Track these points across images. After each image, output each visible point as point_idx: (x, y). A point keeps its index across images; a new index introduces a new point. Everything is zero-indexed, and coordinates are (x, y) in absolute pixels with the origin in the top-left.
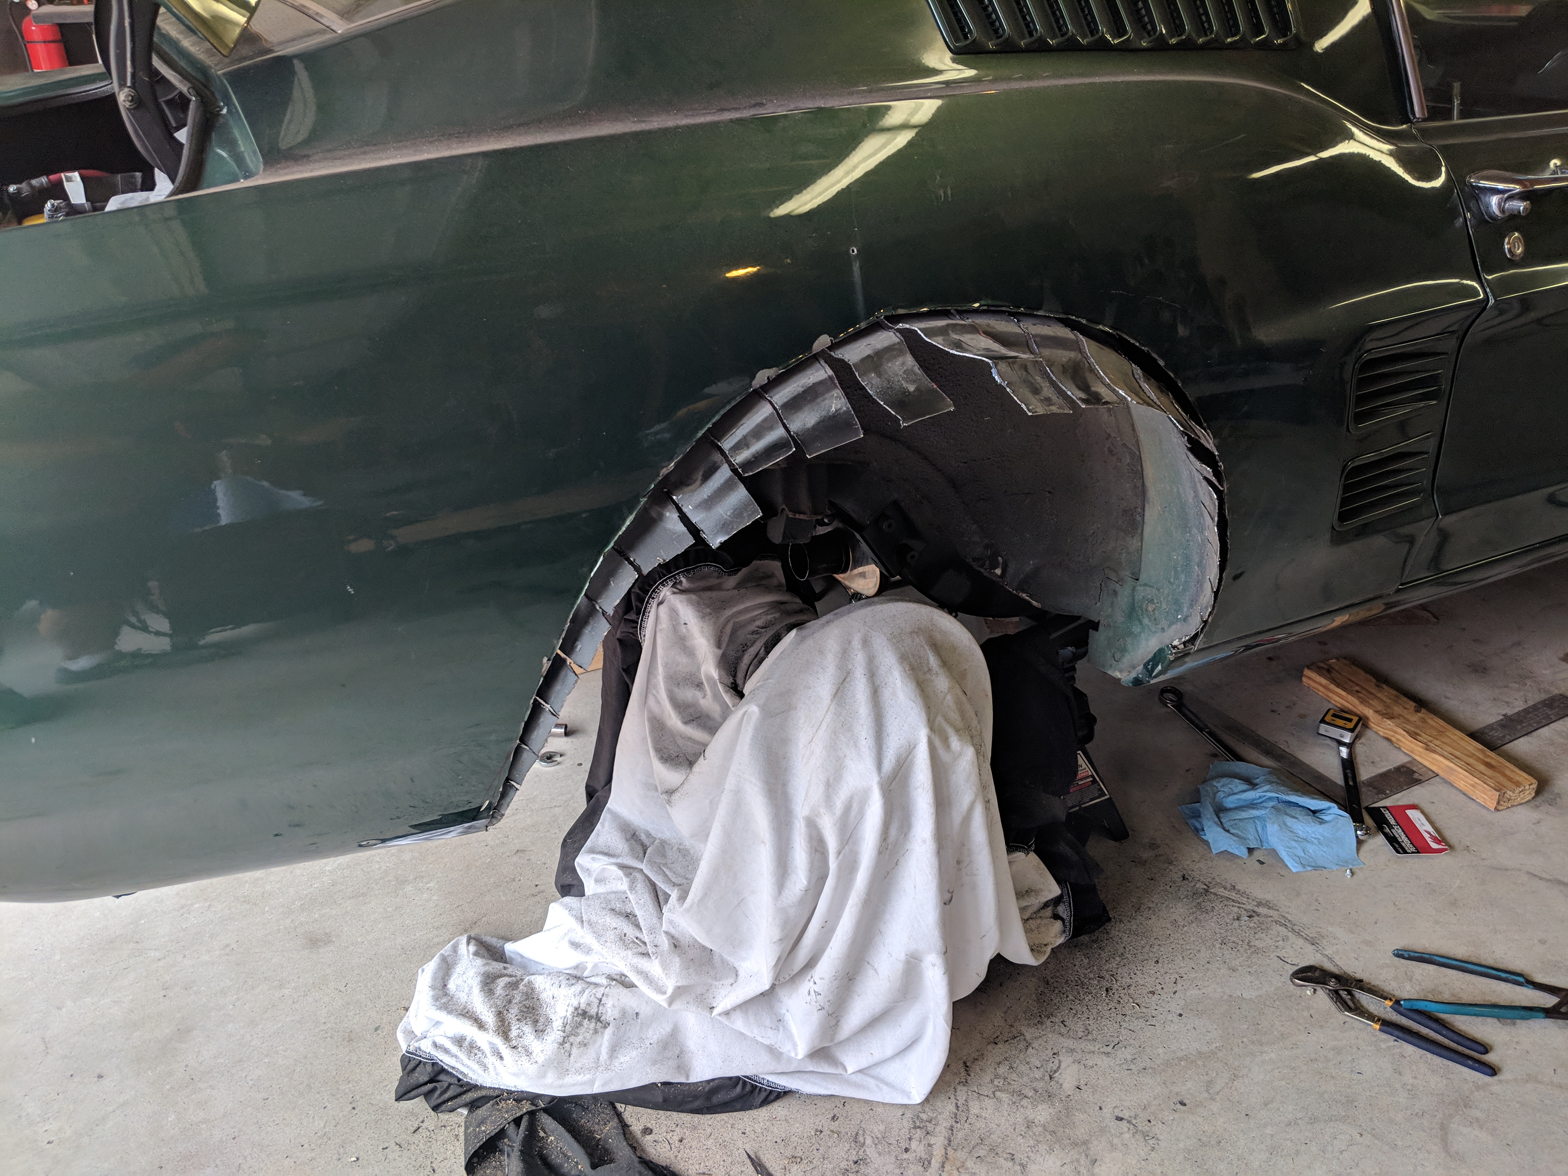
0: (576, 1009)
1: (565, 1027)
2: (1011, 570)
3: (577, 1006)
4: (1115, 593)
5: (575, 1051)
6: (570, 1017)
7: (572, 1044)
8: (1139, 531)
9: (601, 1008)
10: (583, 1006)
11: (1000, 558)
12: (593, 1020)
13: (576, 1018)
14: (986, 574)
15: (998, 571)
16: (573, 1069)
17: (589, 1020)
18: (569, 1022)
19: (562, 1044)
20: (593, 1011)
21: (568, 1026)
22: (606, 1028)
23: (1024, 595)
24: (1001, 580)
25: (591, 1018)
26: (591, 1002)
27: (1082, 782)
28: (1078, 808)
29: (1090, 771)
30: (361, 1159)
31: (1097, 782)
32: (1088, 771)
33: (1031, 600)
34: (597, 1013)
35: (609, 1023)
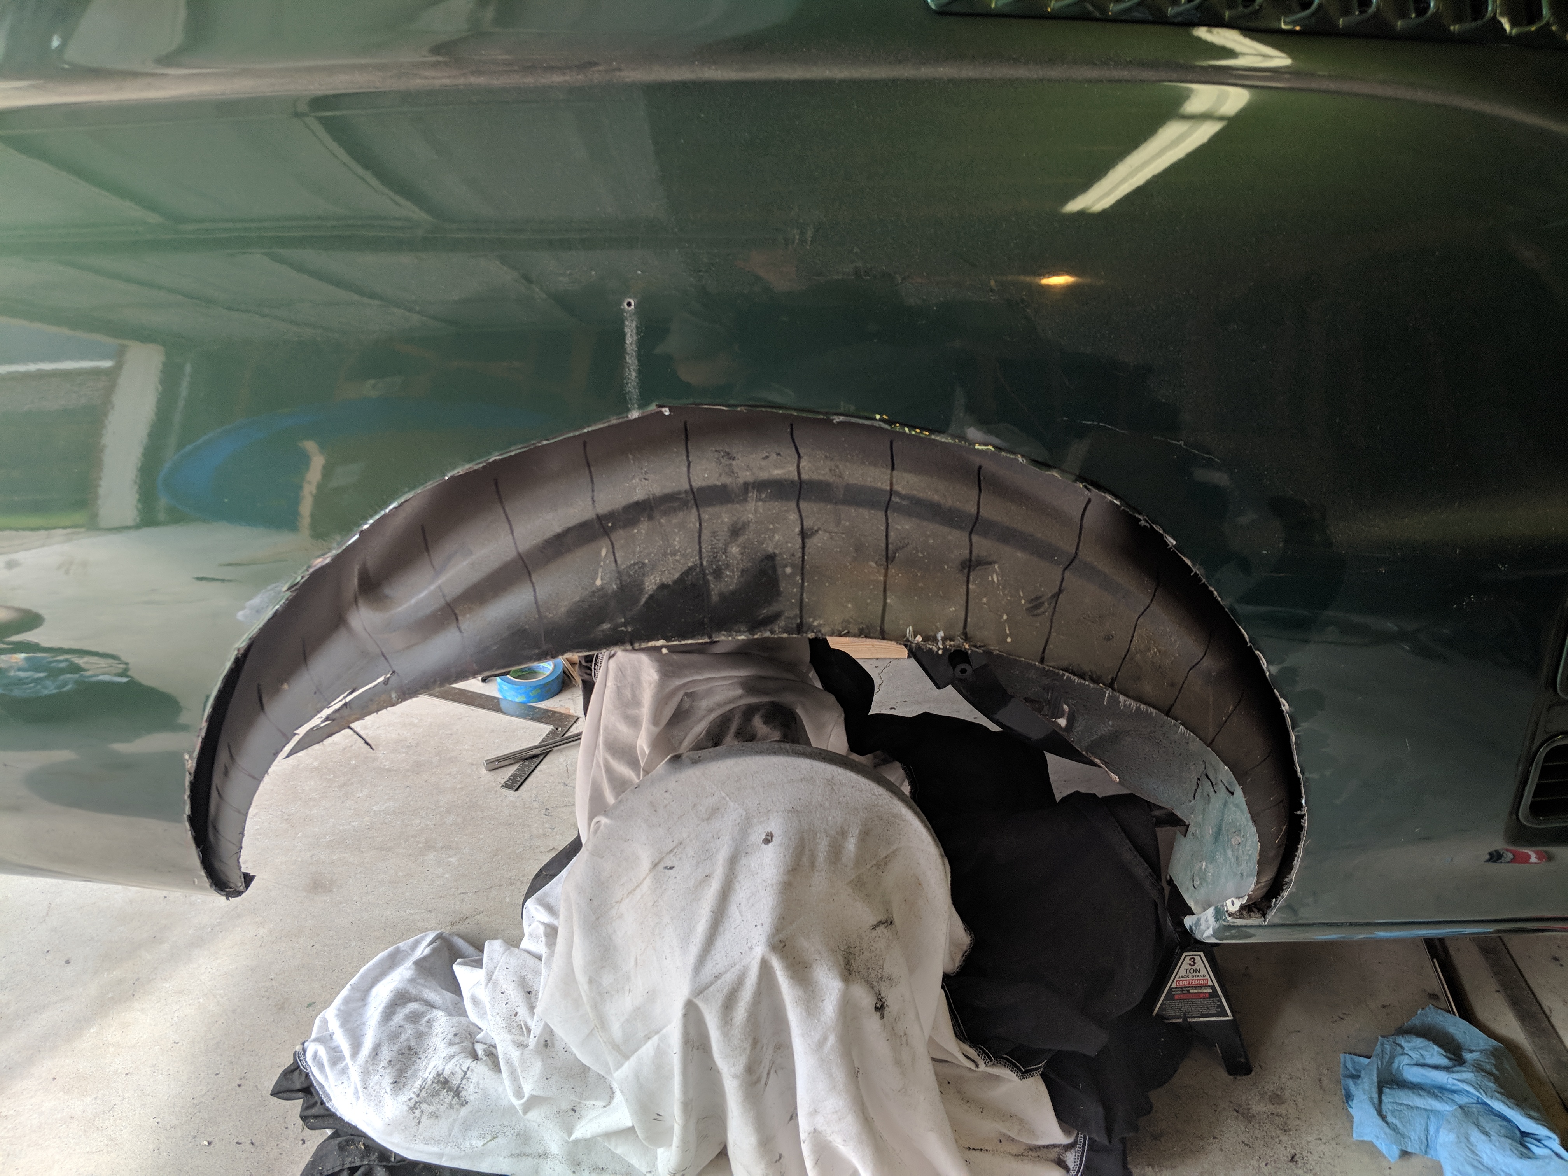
0: (439, 1075)
1: (421, 1091)
3: (441, 1072)
4: (1209, 798)
5: (424, 1119)
6: (429, 1082)
7: (422, 1112)
10: (446, 1074)
11: (1065, 707)
13: (435, 1085)
15: (1062, 722)
16: (422, 1138)
17: (447, 1092)
18: (426, 1087)
19: (413, 1109)
20: (456, 1082)
21: (424, 1092)
23: (1097, 760)
24: (1063, 731)
25: (450, 1089)
26: (456, 1072)
27: (1196, 991)
28: (1181, 1020)
29: (1211, 980)
30: (212, 1145)
31: (1218, 996)
32: (1207, 979)
33: (1107, 769)
34: (458, 1087)
35: (467, 1103)
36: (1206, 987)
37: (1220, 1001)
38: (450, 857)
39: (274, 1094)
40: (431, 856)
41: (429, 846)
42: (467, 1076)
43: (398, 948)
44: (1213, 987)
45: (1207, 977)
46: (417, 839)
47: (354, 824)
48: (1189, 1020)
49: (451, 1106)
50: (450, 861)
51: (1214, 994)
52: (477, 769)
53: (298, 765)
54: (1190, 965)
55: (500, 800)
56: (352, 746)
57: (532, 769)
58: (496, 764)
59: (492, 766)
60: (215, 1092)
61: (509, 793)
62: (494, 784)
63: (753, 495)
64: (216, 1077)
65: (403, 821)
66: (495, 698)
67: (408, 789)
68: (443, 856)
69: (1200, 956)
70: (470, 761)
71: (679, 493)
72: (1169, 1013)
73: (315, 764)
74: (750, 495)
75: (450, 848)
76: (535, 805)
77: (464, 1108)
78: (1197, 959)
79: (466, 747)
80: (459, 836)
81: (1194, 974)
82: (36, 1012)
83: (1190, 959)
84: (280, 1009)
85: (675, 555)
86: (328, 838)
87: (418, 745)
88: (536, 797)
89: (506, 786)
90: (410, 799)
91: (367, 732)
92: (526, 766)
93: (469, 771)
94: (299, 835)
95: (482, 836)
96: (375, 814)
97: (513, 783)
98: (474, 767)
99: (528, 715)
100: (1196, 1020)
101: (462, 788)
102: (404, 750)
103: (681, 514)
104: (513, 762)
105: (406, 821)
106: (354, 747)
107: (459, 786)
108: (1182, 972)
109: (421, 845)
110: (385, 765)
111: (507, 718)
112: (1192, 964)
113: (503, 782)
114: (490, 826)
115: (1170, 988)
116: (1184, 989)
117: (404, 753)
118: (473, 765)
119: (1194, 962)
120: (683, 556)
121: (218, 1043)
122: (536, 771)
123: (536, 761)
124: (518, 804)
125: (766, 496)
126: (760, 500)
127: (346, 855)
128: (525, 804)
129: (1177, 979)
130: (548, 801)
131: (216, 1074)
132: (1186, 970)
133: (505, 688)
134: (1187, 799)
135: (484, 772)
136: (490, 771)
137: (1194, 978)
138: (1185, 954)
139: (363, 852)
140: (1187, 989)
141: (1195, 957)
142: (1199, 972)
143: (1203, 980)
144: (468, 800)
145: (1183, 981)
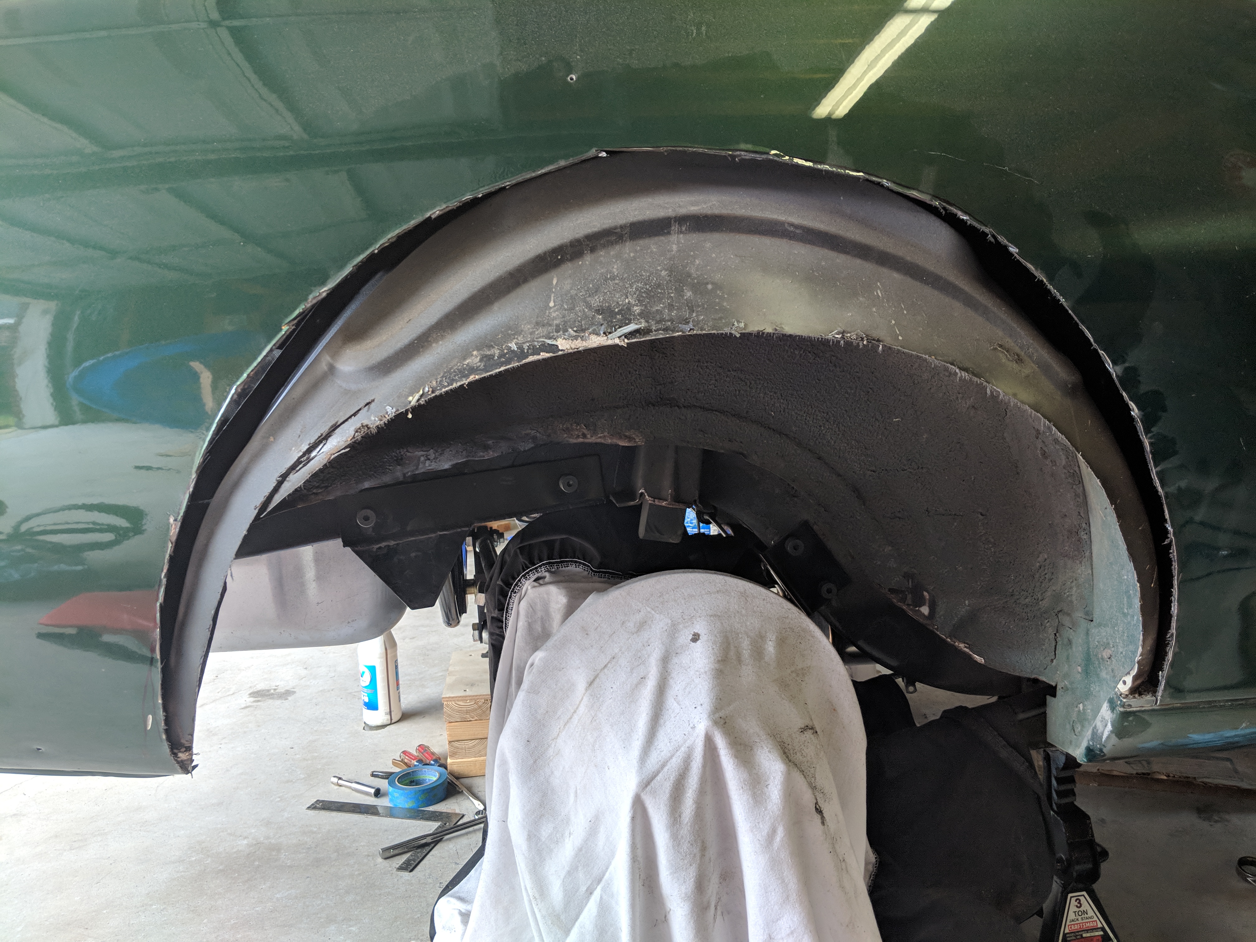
2: (941, 611)
4: (1070, 642)
8: (1087, 554)
11: (925, 594)
14: (910, 613)
15: (925, 610)
23: (962, 646)
24: (929, 622)
27: (1088, 935)
29: (1100, 922)
31: (1110, 938)
32: (1096, 921)
33: (971, 653)
36: (1097, 929)
38: (351, 926)
40: (333, 927)
41: (330, 920)
44: (1103, 929)
45: (1096, 918)
46: (319, 916)
47: (257, 909)
50: (351, 930)
51: (1106, 936)
52: (373, 858)
53: (205, 870)
54: (1077, 906)
55: (396, 880)
56: (255, 852)
57: (424, 854)
58: (390, 853)
59: (388, 854)
61: (406, 875)
62: (390, 869)
63: (675, 228)
65: (305, 903)
67: (308, 879)
68: (344, 926)
69: (1083, 895)
70: (366, 854)
71: (616, 228)
73: (221, 867)
74: (673, 228)
75: (350, 920)
76: (430, 881)
78: (1082, 898)
79: (362, 844)
80: (359, 910)
81: (1083, 916)
83: (1076, 901)
85: (614, 280)
86: (232, 922)
87: (317, 846)
88: (430, 875)
89: (401, 868)
90: (310, 886)
91: (270, 840)
92: (418, 853)
93: (365, 861)
94: (205, 921)
95: (381, 908)
96: (278, 899)
97: (407, 865)
98: (370, 858)
99: (418, 816)
101: (360, 874)
102: (304, 851)
103: (617, 247)
104: (406, 850)
105: (307, 903)
107: (356, 873)
108: (1071, 916)
109: (322, 920)
110: (286, 863)
111: (399, 820)
112: (1079, 905)
113: (397, 866)
114: (388, 900)
115: (1065, 935)
116: (1077, 934)
117: (304, 853)
118: (369, 856)
119: (1079, 903)
120: (622, 279)
122: (428, 856)
123: (428, 848)
124: (413, 881)
125: (686, 230)
126: (681, 232)
127: (250, 933)
128: (419, 882)
129: (1068, 923)
130: (441, 877)
132: (1075, 912)
133: (396, 795)
134: (1049, 659)
135: (380, 860)
136: (386, 859)
137: (1084, 921)
138: (1070, 895)
139: (266, 930)
140: (1080, 933)
141: (1080, 898)
142: (1087, 914)
143: (1092, 922)
144: (365, 882)
145: (1074, 925)
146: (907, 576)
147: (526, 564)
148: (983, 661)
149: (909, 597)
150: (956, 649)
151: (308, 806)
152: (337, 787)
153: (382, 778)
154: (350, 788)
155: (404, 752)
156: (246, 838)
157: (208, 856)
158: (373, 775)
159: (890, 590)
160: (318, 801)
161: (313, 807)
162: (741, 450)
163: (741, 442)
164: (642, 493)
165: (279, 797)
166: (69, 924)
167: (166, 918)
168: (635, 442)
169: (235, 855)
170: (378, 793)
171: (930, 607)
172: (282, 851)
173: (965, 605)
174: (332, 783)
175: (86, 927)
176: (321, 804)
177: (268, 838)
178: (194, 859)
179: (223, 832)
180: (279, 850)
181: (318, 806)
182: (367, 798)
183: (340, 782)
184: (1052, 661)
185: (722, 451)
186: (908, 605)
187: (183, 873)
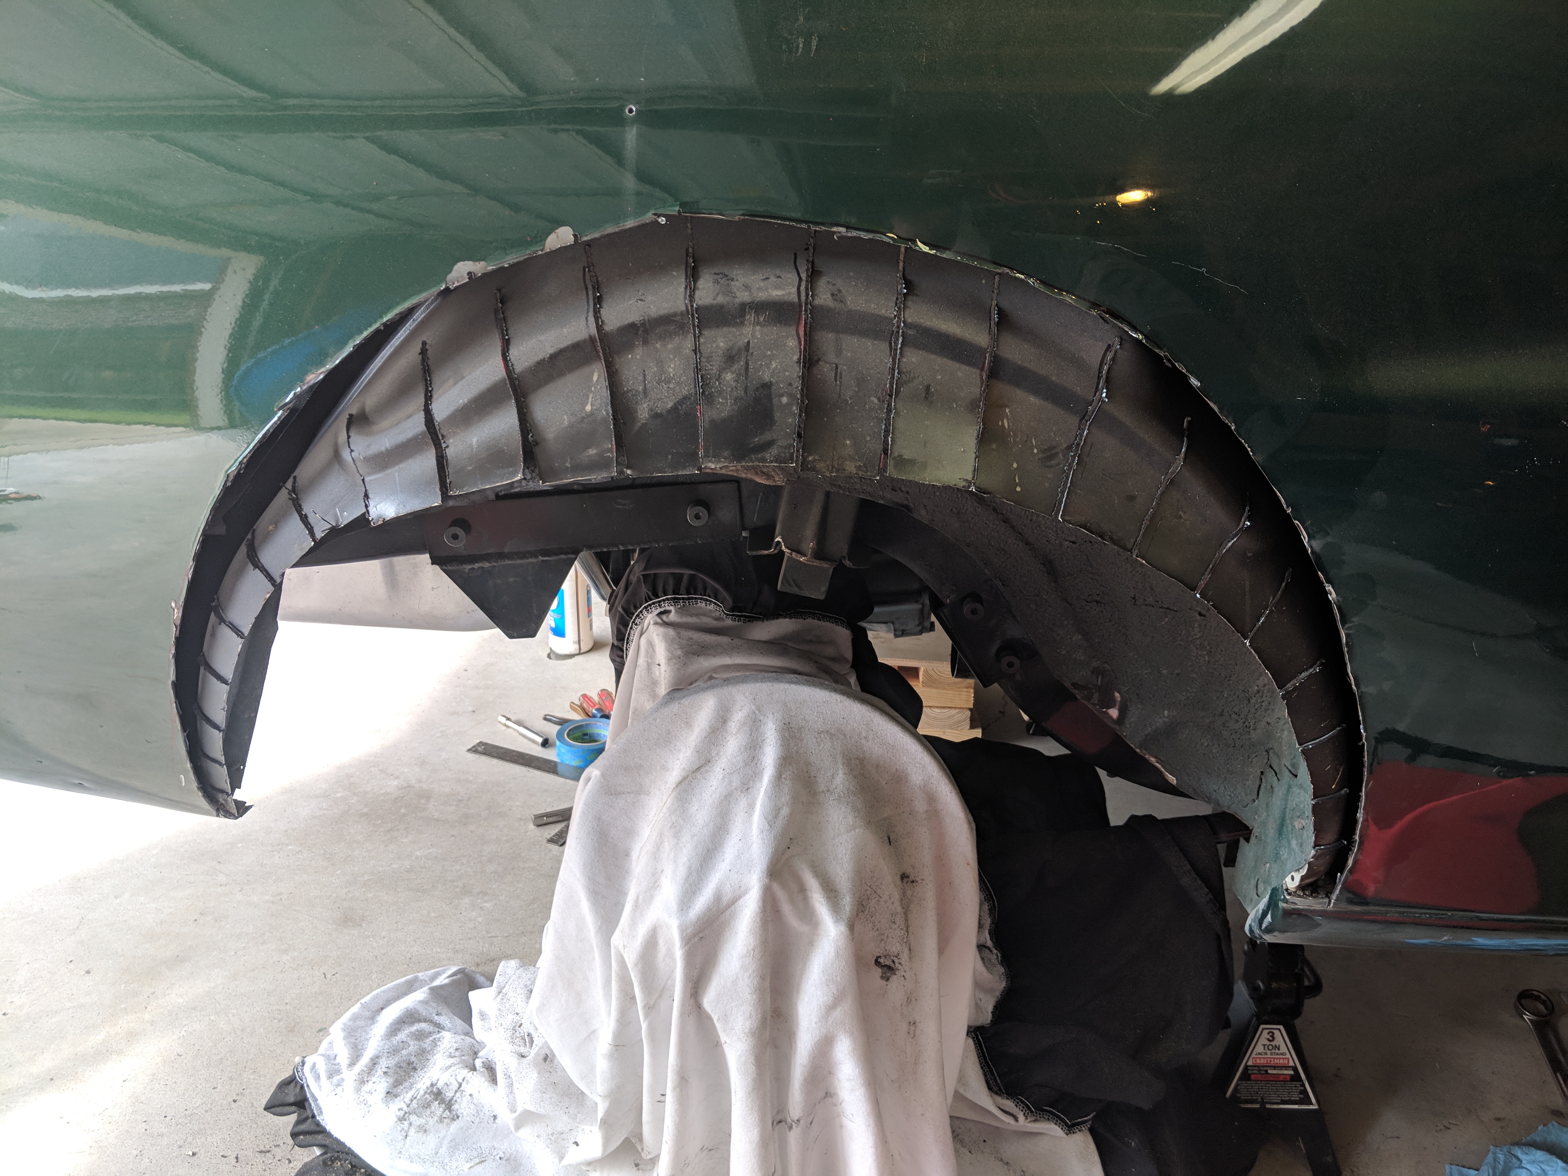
0: (432, 1085)
1: (412, 1101)
2: (1133, 717)
3: (435, 1082)
4: (1272, 790)
5: (412, 1132)
6: (422, 1092)
7: (411, 1124)
9: (458, 1095)
10: (440, 1085)
11: (1117, 695)
12: (443, 1106)
13: (427, 1096)
14: (1096, 712)
15: (1114, 713)
16: (407, 1154)
17: (439, 1104)
18: (418, 1097)
19: (401, 1119)
20: (449, 1094)
21: (415, 1101)
22: (455, 1120)
23: (1152, 759)
24: (1117, 727)
25: (442, 1101)
26: (450, 1083)
27: (1275, 1072)
28: (1258, 1106)
29: (1293, 1060)
30: (196, 1156)
31: (1300, 1080)
32: (1288, 1059)
33: (1163, 770)
34: (452, 1099)
35: (458, 1117)
36: (1287, 1067)
37: (1303, 1085)
38: (485, 902)
39: (268, 1108)
40: (467, 900)
41: (466, 891)
42: (461, 1089)
43: (417, 977)
44: (1295, 1069)
45: (1288, 1056)
47: (394, 866)
48: (1268, 1106)
49: (441, 1120)
50: (485, 906)
51: (1296, 1077)
52: (525, 824)
53: (348, 810)
54: (1269, 1040)
55: (544, 853)
56: (403, 797)
58: (544, 820)
59: (540, 822)
60: (209, 1105)
61: (555, 848)
62: (540, 839)
63: (750, 317)
64: (213, 1091)
65: (443, 866)
66: (552, 761)
67: (452, 839)
68: (479, 901)
69: (1279, 1030)
70: (519, 816)
72: (1243, 1096)
73: (365, 810)
74: (747, 317)
75: (486, 894)
77: (455, 1122)
78: (1277, 1033)
79: (517, 803)
80: (498, 884)
81: (1273, 1051)
82: (48, 1015)
83: (1268, 1033)
84: (289, 1031)
85: (669, 383)
86: (366, 877)
87: (469, 799)
89: (551, 841)
90: (453, 847)
91: (421, 785)
93: (516, 825)
94: (338, 873)
95: (521, 885)
96: (417, 858)
97: (559, 838)
98: (522, 823)
100: (1275, 1106)
101: (507, 841)
102: (455, 803)
103: (676, 339)
104: (561, 819)
105: (446, 867)
106: (405, 798)
107: (505, 838)
108: (1259, 1048)
109: (458, 890)
110: (433, 816)
111: (562, 780)
112: (1271, 1039)
113: (549, 837)
115: (1246, 1067)
116: (1262, 1069)
117: (454, 805)
118: (521, 819)
119: (1273, 1036)
121: (221, 1059)
125: (764, 319)
126: (758, 323)
127: (381, 893)
129: (1253, 1055)
131: (214, 1088)
132: (1264, 1045)
133: (563, 750)
134: (1251, 798)
135: (531, 826)
136: (539, 826)
137: (1273, 1056)
138: (1262, 1026)
139: (398, 892)
140: (1265, 1068)
141: (1274, 1031)
142: (1279, 1049)
143: (1283, 1059)
144: (511, 851)
145: (1260, 1058)
146: (1096, 672)
147: (648, 595)
148: (1175, 781)
149: (1096, 696)
150: (1147, 761)
151: (469, 747)
152: (504, 728)
153: (555, 723)
154: (517, 731)
155: (584, 696)
156: (397, 778)
157: (355, 794)
158: (545, 719)
159: (1073, 684)
160: (481, 742)
161: (474, 749)
162: (905, 502)
163: (907, 493)
164: (779, 542)
165: (441, 732)
166: (203, 855)
167: (299, 863)
168: (774, 481)
169: (382, 798)
170: (545, 743)
171: (1120, 710)
172: (432, 800)
173: (1164, 714)
174: (500, 722)
175: (219, 860)
176: (483, 747)
177: (420, 781)
178: (339, 795)
179: (374, 766)
180: (428, 798)
181: (479, 749)
182: (534, 746)
183: (509, 723)
184: (1254, 801)
185: (881, 502)
186: (1093, 704)
187: (325, 812)
